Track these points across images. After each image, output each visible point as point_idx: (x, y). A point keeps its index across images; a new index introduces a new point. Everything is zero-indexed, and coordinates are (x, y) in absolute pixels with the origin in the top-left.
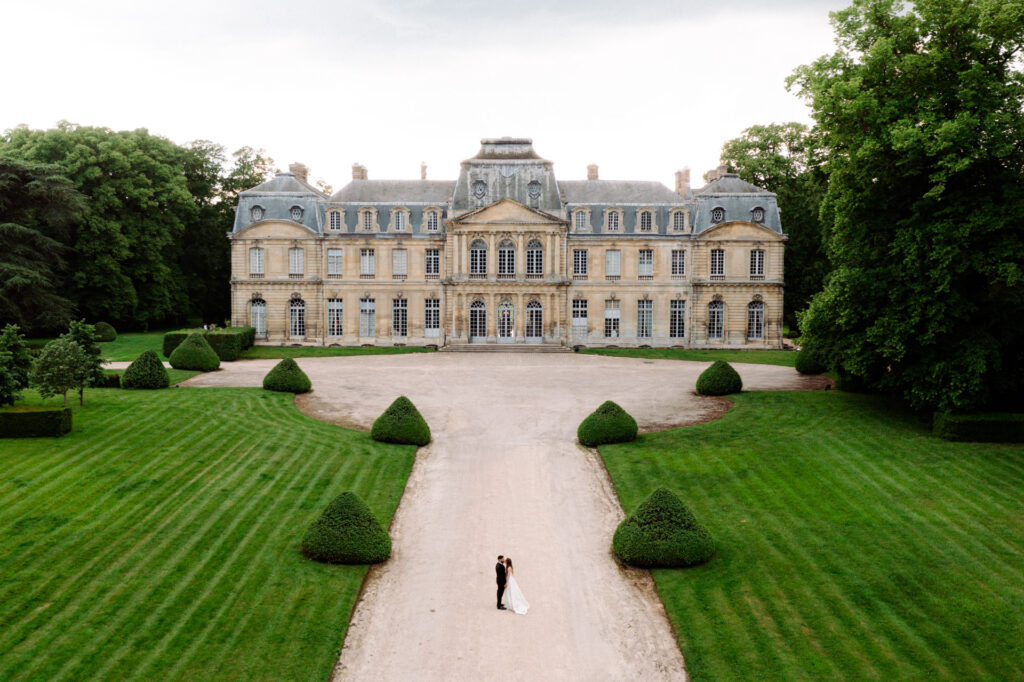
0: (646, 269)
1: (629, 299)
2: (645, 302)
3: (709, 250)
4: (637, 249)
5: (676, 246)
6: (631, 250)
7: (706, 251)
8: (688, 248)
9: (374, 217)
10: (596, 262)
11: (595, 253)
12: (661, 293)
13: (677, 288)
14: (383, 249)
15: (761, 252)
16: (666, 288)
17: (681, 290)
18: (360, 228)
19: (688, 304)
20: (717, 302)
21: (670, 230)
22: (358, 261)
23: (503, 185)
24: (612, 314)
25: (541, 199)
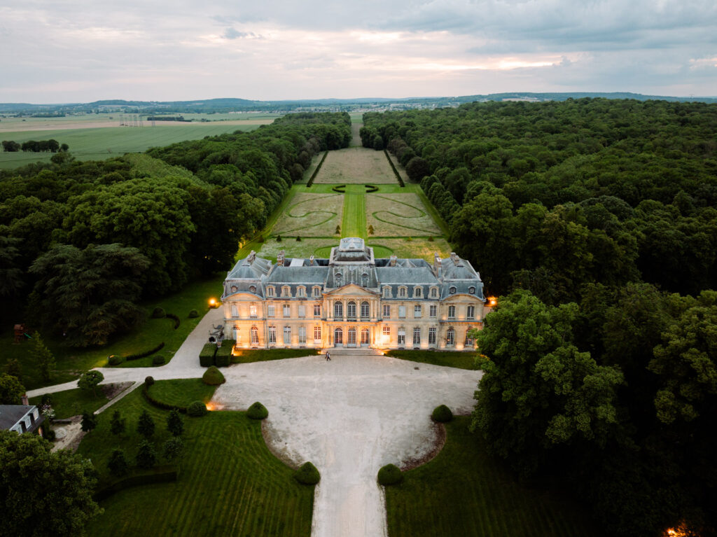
0: (418, 314)
1: (410, 327)
2: (417, 329)
3: (448, 306)
4: (414, 305)
5: (432, 304)
6: (411, 306)
7: (446, 308)
8: (438, 305)
9: (289, 290)
10: (394, 311)
11: (394, 307)
12: (425, 325)
13: (432, 323)
14: (294, 304)
15: (473, 307)
16: (427, 323)
17: (434, 324)
18: (283, 295)
19: (438, 330)
20: (451, 329)
21: (430, 296)
22: (283, 310)
23: (350, 275)
24: (402, 333)
25: (368, 282)
